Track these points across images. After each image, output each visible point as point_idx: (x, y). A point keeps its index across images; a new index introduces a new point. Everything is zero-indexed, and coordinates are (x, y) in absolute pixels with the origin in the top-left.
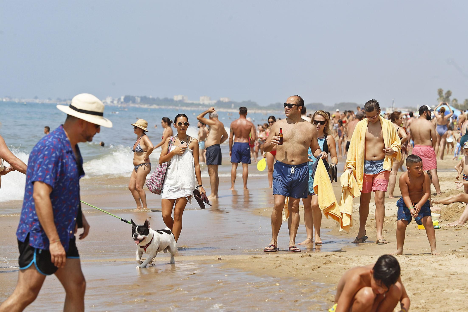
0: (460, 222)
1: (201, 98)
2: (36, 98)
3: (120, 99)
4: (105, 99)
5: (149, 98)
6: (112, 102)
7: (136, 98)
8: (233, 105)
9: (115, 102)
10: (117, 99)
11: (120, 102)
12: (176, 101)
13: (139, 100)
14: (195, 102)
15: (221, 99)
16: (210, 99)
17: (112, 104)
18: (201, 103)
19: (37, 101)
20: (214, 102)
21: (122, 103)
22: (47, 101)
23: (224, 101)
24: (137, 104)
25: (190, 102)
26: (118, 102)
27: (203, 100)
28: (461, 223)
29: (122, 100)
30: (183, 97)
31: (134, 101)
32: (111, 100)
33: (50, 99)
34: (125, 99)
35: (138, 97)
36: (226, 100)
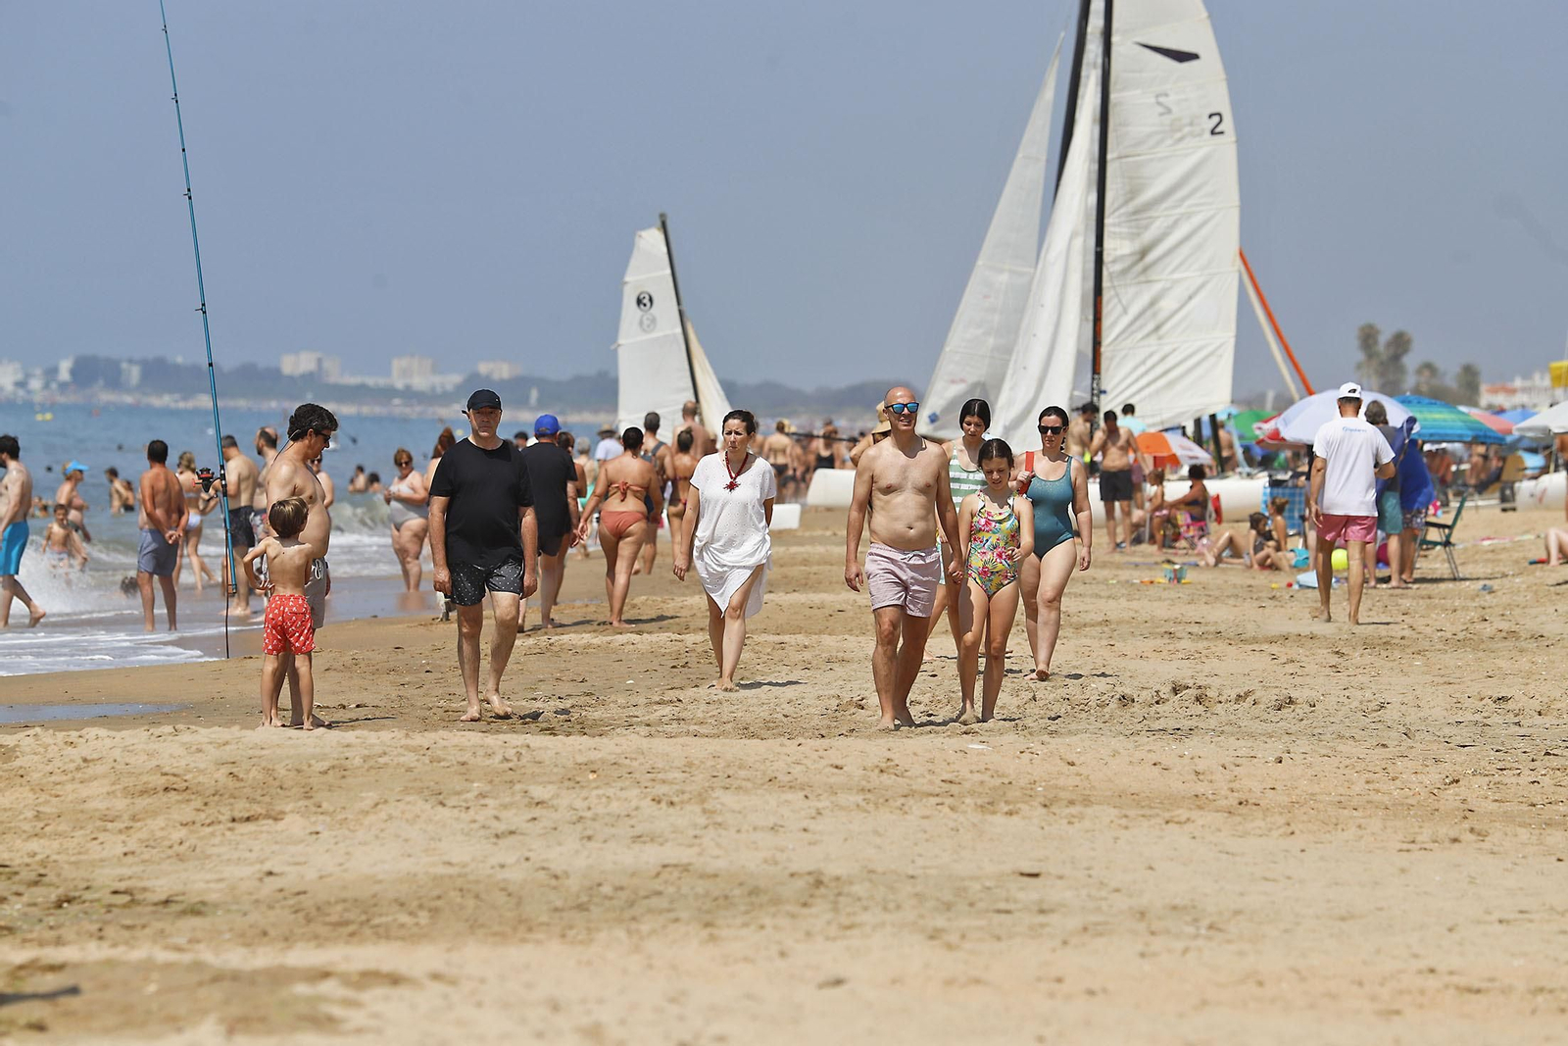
1: (397, 364)
3: (51, 372)
5: (174, 366)
6: (21, 384)
7: (124, 365)
8: (534, 394)
9: (36, 384)
10: (40, 372)
11: (55, 386)
12: (291, 378)
13: (135, 374)
14: (371, 381)
16: (436, 369)
17: (22, 393)
18: (400, 384)
21: (63, 386)
23: (496, 376)
24: (130, 390)
25: (351, 380)
26: (46, 386)
27: (405, 374)
29: (64, 375)
30: (319, 361)
31: (114, 381)
32: (18, 378)
34: (73, 372)
35: (131, 361)
36: (503, 371)
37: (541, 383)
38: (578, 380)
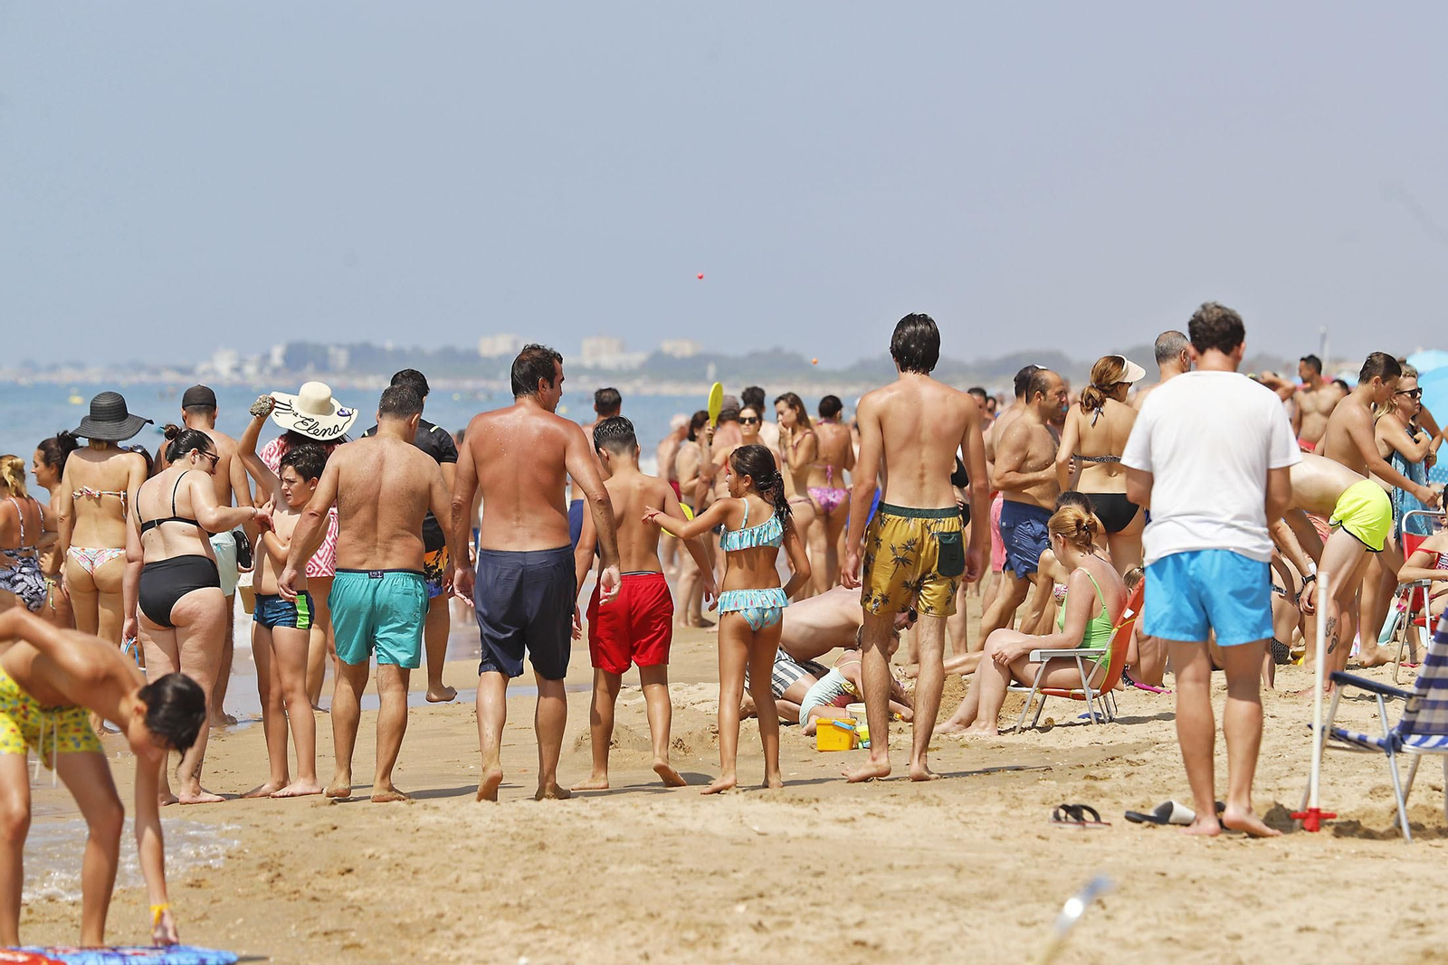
1: (588, 344)
3: (266, 357)
4: (211, 360)
5: (382, 351)
6: (237, 369)
7: (332, 350)
8: (711, 370)
9: (250, 369)
10: (255, 357)
11: (267, 371)
12: (489, 360)
13: (342, 358)
15: (667, 347)
16: (623, 348)
17: (236, 378)
18: (588, 363)
20: (637, 358)
21: (276, 371)
23: (678, 354)
26: (260, 371)
27: (594, 353)
29: (277, 360)
31: (323, 365)
32: (234, 363)
34: (285, 358)
35: (339, 346)
36: (685, 349)
37: (718, 359)
38: (754, 355)
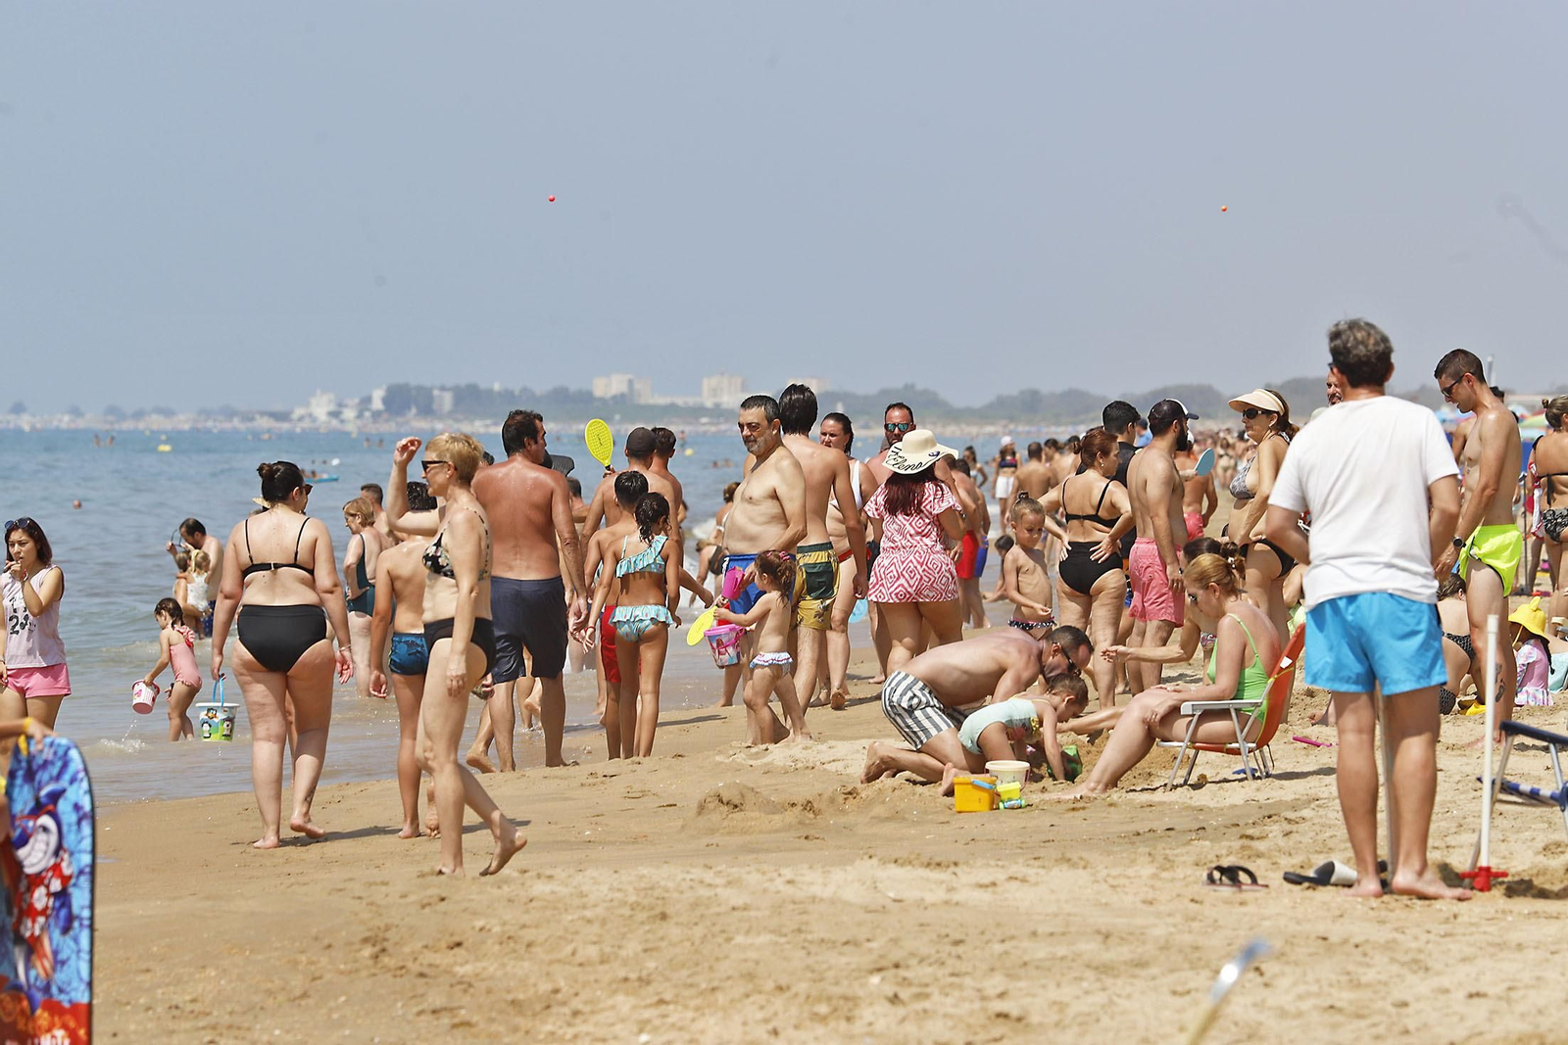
0: (1092, 785)
1: (707, 384)
2: (18, 409)
3: (367, 401)
4: (307, 404)
5: (490, 392)
6: (335, 414)
7: (436, 393)
9: (349, 414)
10: (354, 401)
11: (367, 415)
12: (602, 400)
13: (447, 401)
14: (680, 401)
17: (335, 423)
18: (709, 404)
19: (25, 422)
21: (376, 415)
22: (65, 421)
24: (441, 418)
25: (662, 400)
26: (360, 416)
27: (715, 392)
28: (1095, 789)
29: (377, 404)
30: (630, 382)
31: (427, 410)
32: (332, 408)
33: (76, 412)
34: (386, 401)
35: (443, 389)
37: (846, 398)
